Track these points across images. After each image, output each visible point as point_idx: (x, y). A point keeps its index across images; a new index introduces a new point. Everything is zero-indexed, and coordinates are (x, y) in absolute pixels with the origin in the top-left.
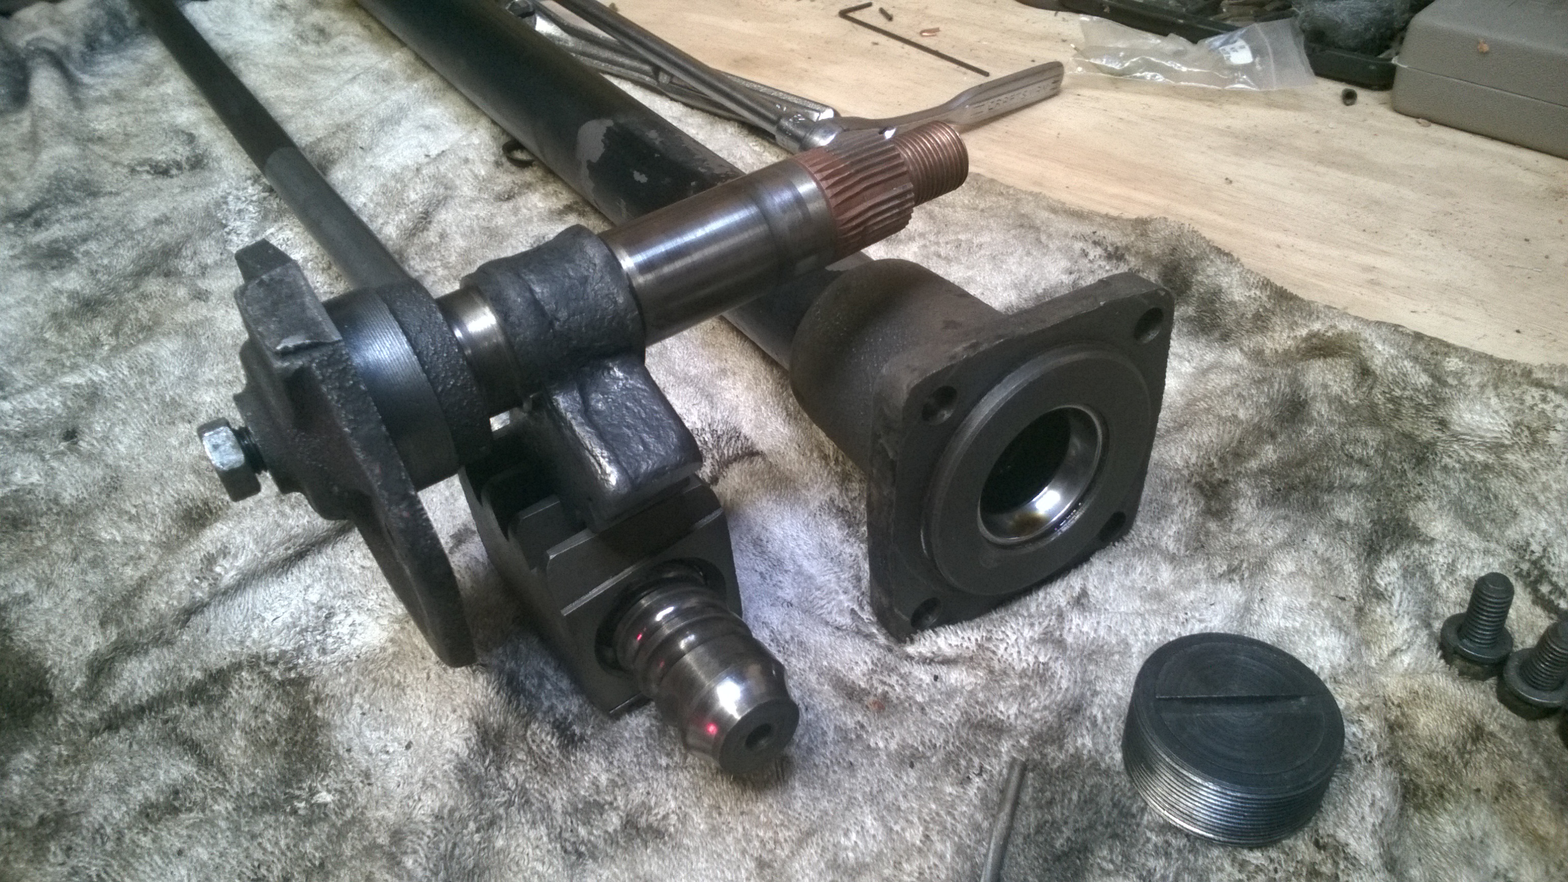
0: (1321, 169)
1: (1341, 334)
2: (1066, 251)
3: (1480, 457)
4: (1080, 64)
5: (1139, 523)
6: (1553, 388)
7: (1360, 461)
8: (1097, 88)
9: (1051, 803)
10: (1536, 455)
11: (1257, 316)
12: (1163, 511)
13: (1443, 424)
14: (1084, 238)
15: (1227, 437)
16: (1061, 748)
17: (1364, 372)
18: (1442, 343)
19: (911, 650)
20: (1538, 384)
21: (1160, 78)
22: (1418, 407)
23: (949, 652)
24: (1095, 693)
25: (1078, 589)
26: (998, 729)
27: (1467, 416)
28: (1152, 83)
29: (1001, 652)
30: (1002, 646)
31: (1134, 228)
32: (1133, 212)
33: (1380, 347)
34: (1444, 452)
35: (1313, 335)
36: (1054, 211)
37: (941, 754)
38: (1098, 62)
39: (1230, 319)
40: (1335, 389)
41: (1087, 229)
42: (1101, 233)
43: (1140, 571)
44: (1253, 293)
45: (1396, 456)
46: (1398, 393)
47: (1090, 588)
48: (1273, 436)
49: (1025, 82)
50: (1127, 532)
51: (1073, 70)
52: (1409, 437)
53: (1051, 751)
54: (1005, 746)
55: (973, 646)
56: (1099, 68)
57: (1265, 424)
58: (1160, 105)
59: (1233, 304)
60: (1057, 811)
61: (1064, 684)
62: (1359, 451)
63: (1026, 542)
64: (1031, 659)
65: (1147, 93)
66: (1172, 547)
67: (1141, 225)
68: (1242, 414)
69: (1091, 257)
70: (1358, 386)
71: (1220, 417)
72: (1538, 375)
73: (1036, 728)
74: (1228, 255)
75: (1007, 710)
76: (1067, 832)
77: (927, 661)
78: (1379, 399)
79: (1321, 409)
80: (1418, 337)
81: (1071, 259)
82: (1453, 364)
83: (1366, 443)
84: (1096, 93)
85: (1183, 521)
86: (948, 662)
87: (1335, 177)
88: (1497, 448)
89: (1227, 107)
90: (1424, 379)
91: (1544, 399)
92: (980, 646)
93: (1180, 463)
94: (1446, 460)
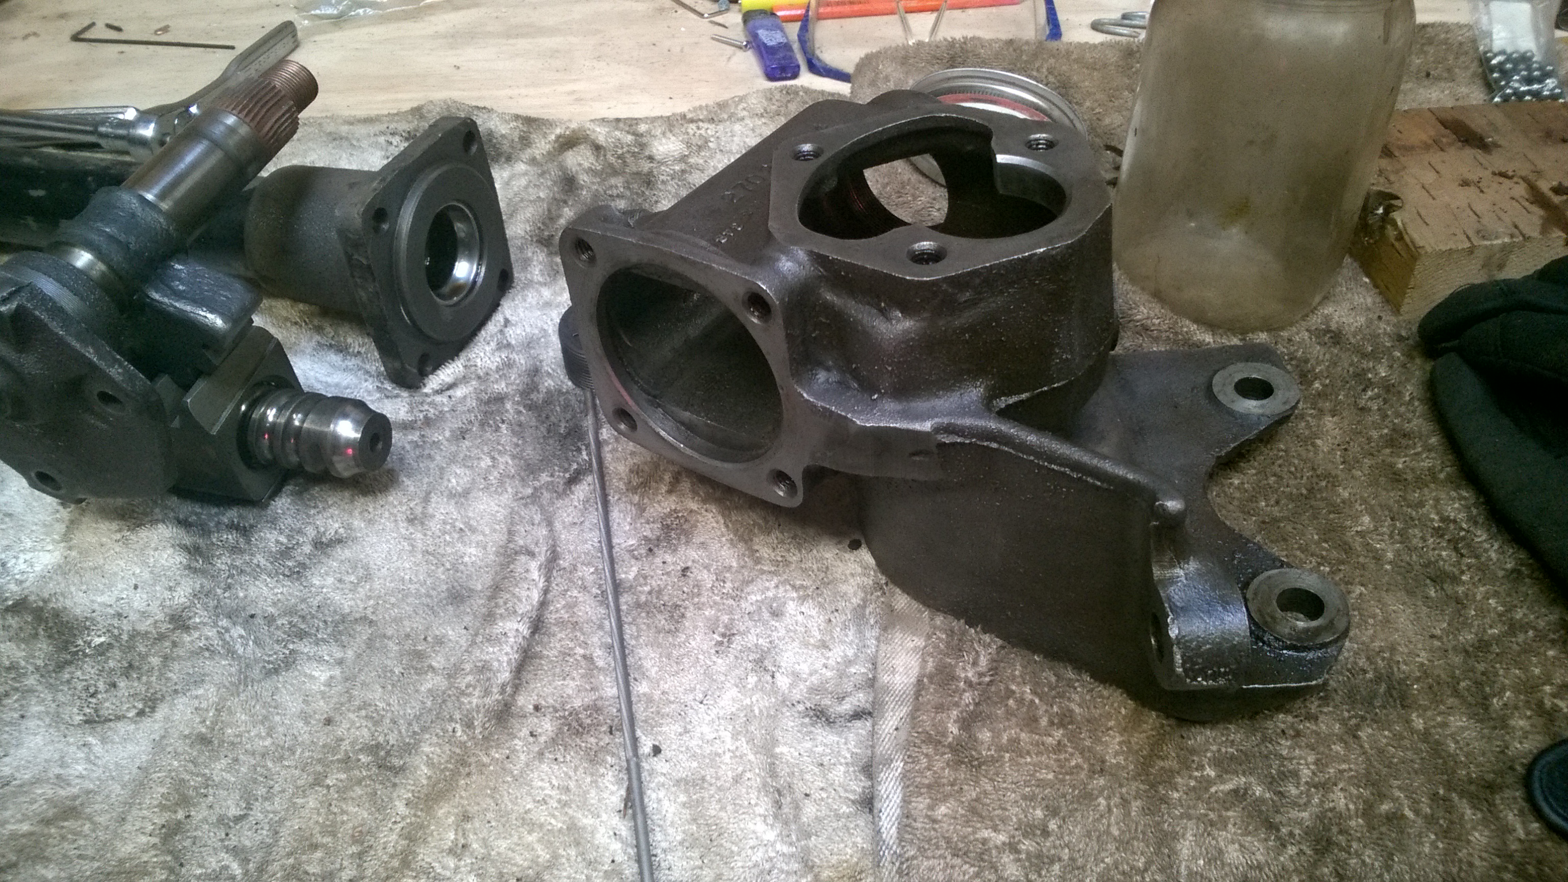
0: (511, 41)
1: (574, 131)
2: (376, 145)
3: (677, 168)
4: (305, 18)
5: (516, 275)
6: (702, 121)
7: (618, 196)
8: (326, 32)
9: (547, 417)
10: (703, 154)
11: (522, 138)
12: (526, 262)
13: (651, 158)
14: (382, 133)
15: (540, 210)
16: (538, 392)
17: (597, 148)
18: (632, 119)
19: (426, 390)
20: (692, 121)
21: (370, 11)
22: (634, 155)
23: (449, 380)
24: (541, 362)
25: (502, 320)
26: (500, 399)
27: (661, 148)
28: (366, 17)
29: (479, 364)
30: (478, 360)
31: (413, 115)
32: (406, 107)
33: (598, 130)
34: (659, 173)
35: (559, 137)
36: (351, 124)
37: (477, 424)
38: (318, 12)
39: (506, 147)
40: (586, 165)
41: (383, 127)
42: (392, 126)
43: (531, 297)
44: (512, 124)
45: (635, 186)
46: (620, 152)
47: (508, 316)
48: (565, 202)
49: (272, 42)
50: (512, 281)
51: (302, 24)
52: (638, 174)
53: (534, 396)
54: (508, 406)
55: (461, 368)
56: (320, 17)
57: (557, 196)
58: (380, 31)
59: (503, 136)
60: (553, 419)
61: (523, 362)
62: (615, 192)
63: (462, 299)
64: (498, 359)
65: (364, 26)
66: (541, 279)
67: (417, 111)
68: (542, 195)
69: (395, 143)
70: (598, 156)
71: (531, 201)
72: (689, 116)
73: (520, 388)
74: (484, 108)
75: (501, 387)
76: (563, 424)
77: (439, 392)
78: (612, 160)
79: (583, 178)
80: (618, 120)
81: (382, 149)
82: (643, 128)
83: (616, 187)
84: (328, 36)
85: (540, 263)
86: (451, 386)
87: (522, 44)
88: (683, 159)
89: (426, 19)
90: (630, 138)
91: (698, 128)
92: (465, 367)
93: (523, 233)
94: (662, 177)
